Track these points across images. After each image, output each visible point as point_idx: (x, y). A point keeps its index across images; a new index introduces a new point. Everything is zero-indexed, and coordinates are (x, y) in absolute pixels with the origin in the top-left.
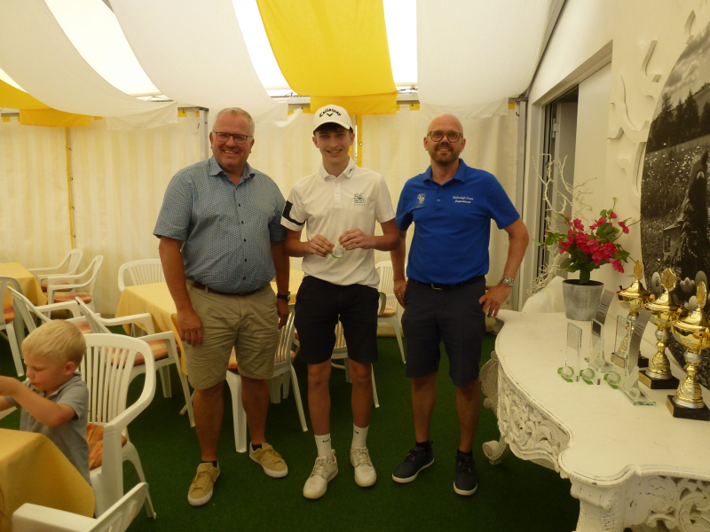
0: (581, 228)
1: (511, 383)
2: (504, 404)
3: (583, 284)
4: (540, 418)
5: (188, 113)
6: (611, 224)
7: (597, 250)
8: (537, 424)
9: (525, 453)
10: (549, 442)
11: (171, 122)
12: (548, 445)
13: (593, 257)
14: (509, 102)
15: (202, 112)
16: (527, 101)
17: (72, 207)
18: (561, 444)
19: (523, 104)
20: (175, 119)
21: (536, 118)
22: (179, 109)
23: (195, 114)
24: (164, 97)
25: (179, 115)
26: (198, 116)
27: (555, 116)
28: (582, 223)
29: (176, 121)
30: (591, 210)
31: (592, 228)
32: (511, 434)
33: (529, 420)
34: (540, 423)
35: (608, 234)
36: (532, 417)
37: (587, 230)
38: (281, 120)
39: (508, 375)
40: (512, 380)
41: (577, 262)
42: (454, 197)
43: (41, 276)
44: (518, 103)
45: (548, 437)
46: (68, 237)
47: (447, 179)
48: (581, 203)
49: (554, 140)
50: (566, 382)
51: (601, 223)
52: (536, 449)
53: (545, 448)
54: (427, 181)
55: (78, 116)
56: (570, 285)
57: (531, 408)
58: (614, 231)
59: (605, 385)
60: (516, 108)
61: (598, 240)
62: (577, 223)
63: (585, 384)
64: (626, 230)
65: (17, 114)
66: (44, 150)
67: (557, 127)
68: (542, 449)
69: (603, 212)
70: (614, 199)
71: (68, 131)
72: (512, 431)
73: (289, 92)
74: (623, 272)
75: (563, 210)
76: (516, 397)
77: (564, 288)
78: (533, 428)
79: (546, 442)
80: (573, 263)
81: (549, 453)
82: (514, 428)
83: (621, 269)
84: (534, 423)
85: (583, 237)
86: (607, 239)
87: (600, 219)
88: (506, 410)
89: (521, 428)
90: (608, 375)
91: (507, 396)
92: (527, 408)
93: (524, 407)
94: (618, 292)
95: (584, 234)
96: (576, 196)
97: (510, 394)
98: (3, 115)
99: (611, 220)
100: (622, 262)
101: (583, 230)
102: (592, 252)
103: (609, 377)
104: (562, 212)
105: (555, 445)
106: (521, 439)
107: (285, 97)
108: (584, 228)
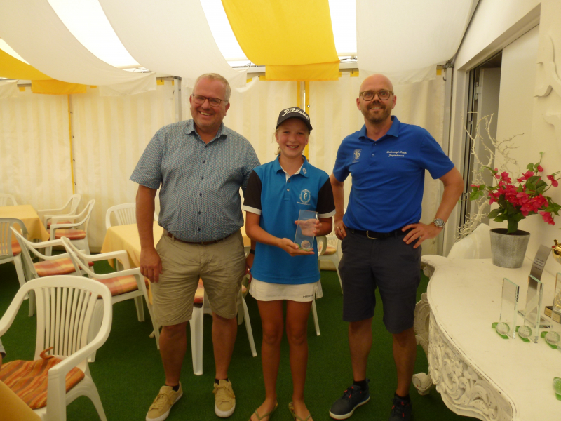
0: (509, 180)
1: (444, 336)
2: (436, 352)
3: (510, 234)
4: (475, 377)
5: (165, 82)
6: (539, 177)
7: (527, 203)
8: (472, 382)
9: (458, 407)
10: (486, 404)
11: (150, 89)
12: (484, 406)
13: (522, 209)
14: (437, 69)
15: (176, 81)
16: (453, 67)
17: (73, 160)
18: (499, 408)
19: (449, 70)
20: (154, 86)
21: (461, 83)
22: (158, 78)
23: (171, 82)
24: (144, 69)
25: (158, 84)
26: (173, 84)
27: (478, 80)
28: (509, 176)
29: (154, 89)
30: (516, 163)
31: (520, 180)
32: (443, 384)
33: (463, 376)
34: (475, 381)
35: (537, 187)
36: (466, 373)
37: (517, 185)
38: (241, 86)
39: (441, 328)
40: (446, 334)
41: (505, 212)
42: (388, 152)
43: (47, 216)
44: (445, 69)
45: (485, 398)
46: (70, 184)
47: (381, 135)
48: (506, 157)
49: (477, 101)
50: (501, 338)
51: (528, 176)
52: (470, 407)
53: (481, 408)
54: (362, 138)
55: (77, 85)
56: (498, 234)
57: (466, 366)
58: (544, 184)
59: (542, 343)
60: (443, 74)
61: (527, 192)
62: (505, 176)
63: (522, 342)
64: (555, 183)
65: (30, 85)
66: (52, 112)
67: (480, 90)
68: (477, 408)
69: (530, 166)
70: (541, 153)
71: (70, 98)
72: (443, 381)
73: (247, 62)
74: (553, 224)
75: (490, 163)
76: (448, 350)
77: (492, 237)
78: (468, 385)
79: (482, 402)
80: (500, 214)
81: (484, 413)
82: (447, 380)
83: (551, 222)
84: (469, 380)
85: (512, 189)
86: (537, 192)
87: (527, 172)
88: (437, 359)
89: (454, 382)
90: (546, 333)
91: (440, 346)
92: (461, 364)
93: (457, 362)
94: (553, 247)
95: (513, 187)
96: (502, 150)
97: (443, 346)
98: (19, 85)
99: (539, 174)
100: (553, 215)
101: (510, 182)
102: (521, 204)
103: (547, 336)
104: (489, 165)
105: (492, 408)
106: (454, 392)
107: (245, 67)
108: (512, 181)
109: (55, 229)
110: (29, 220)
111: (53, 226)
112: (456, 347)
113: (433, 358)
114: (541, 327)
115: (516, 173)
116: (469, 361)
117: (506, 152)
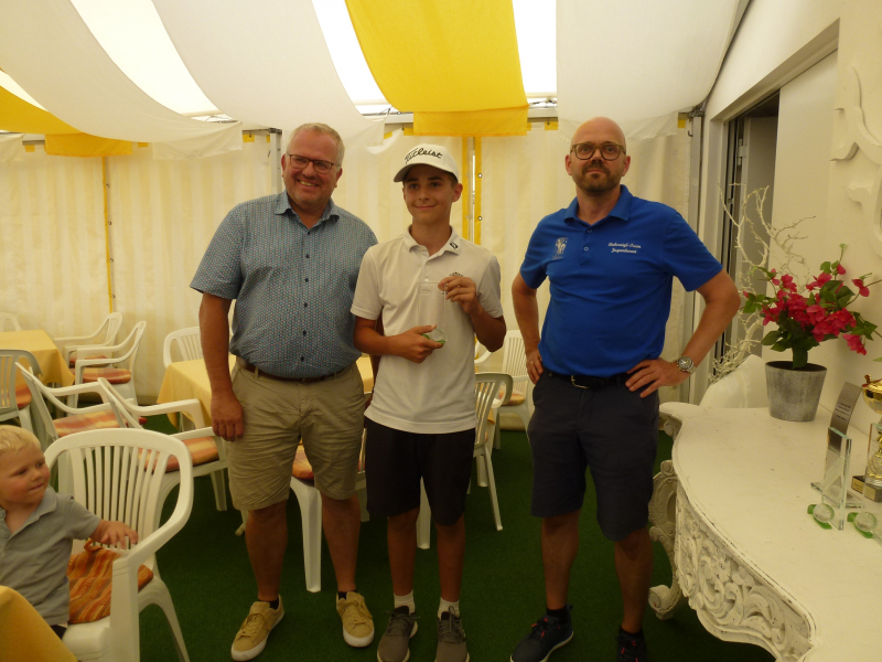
0: (793, 287)
1: (701, 521)
2: (687, 548)
3: (796, 369)
4: (750, 581)
5: (256, 137)
6: (840, 282)
7: (822, 321)
8: (745, 590)
9: (724, 629)
10: (767, 622)
11: (233, 148)
12: (764, 625)
13: (816, 331)
14: (679, 119)
15: (273, 136)
16: (703, 117)
17: (110, 260)
18: (788, 627)
19: (697, 120)
20: (238, 144)
21: (715, 140)
22: (244, 132)
23: (265, 138)
24: (225, 117)
25: (245, 140)
26: (269, 140)
27: (741, 137)
28: (794, 281)
29: (240, 148)
30: (803, 262)
31: (810, 287)
32: (699, 595)
33: (732, 581)
34: (750, 588)
35: (838, 298)
36: (736, 577)
37: (806, 294)
38: (376, 144)
39: (697, 509)
40: (704, 518)
41: (789, 337)
42: (611, 244)
43: (69, 348)
44: (691, 119)
45: (765, 613)
46: (106, 297)
48: (788, 253)
49: (740, 168)
51: (822, 281)
52: (742, 627)
53: (760, 628)
55: (117, 143)
56: (777, 370)
57: (735, 564)
58: (849, 293)
60: (688, 126)
61: (823, 305)
62: (787, 281)
63: (819, 528)
64: (864, 291)
65: (42, 142)
66: (77, 185)
67: (745, 151)
68: (753, 629)
69: (826, 266)
70: (842, 246)
71: (105, 162)
72: (700, 591)
73: (384, 108)
74: (865, 353)
75: (764, 262)
76: (708, 543)
77: (768, 373)
78: (739, 594)
79: (760, 619)
80: (781, 339)
81: (764, 636)
82: (705, 588)
83: (861, 349)
84: (741, 587)
85: (798, 300)
86: (839, 305)
87: (821, 275)
88: (690, 558)
89: (717, 591)
90: (855, 514)
91: (694, 538)
92: (729, 563)
93: (722, 560)
94: (864, 386)
95: (800, 297)
96: (782, 243)
97: (699, 537)
98: (25, 143)
99: (839, 277)
100: (864, 339)
101: (795, 291)
102: (813, 322)
103: (857, 518)
104: (762, 264)
105: (777, 627)
106: (717, 607)
107: (380, 114)
108: (797, 288)
109: (83, 368)
110: (42, 353)
111: (80, 362)
112: (722, 537)
113: (683, 558)
114: (847, 507)
115: (804, 278)
116: (742, 556)
117: (787, 246)
